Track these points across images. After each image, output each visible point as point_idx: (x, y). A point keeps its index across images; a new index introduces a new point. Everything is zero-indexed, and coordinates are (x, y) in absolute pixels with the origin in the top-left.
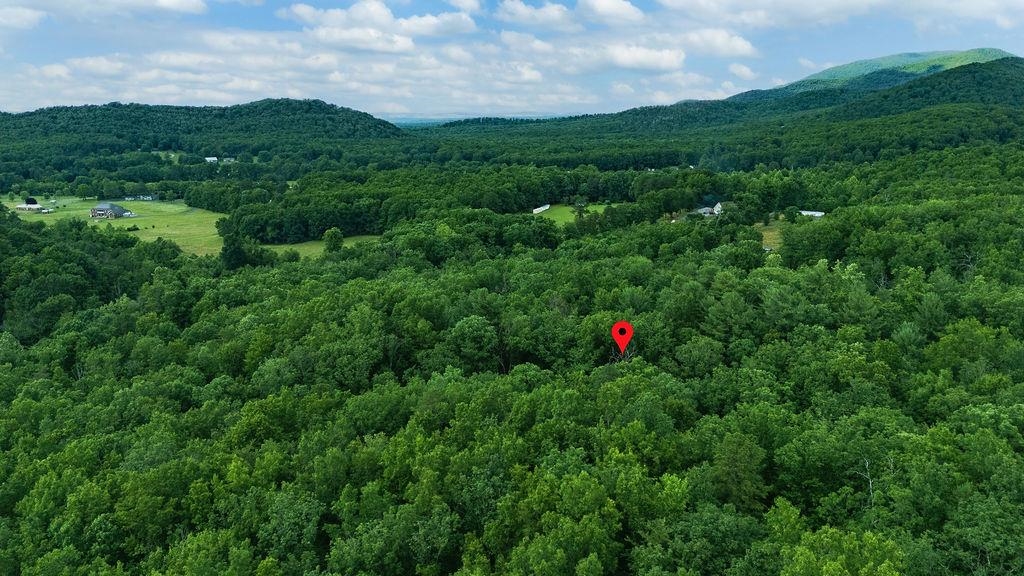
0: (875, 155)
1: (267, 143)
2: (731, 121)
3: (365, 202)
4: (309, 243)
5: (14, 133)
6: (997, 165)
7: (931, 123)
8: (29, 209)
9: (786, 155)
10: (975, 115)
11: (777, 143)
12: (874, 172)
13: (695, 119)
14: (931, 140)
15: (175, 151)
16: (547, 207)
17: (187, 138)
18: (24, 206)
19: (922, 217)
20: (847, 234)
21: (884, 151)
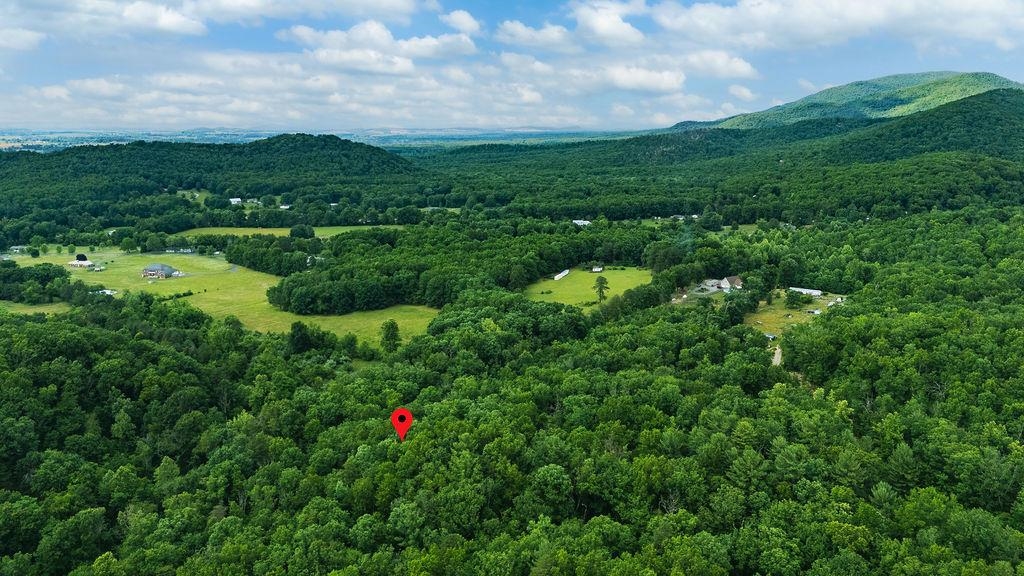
0: (868, 210)
1: (288, 183)
2: (731, 153)
3: (403, 274)
4: (355, 314)
5: (45, 174)
6: (978, 240)
7: (921, 177)
8: (81, 266)
9: (786, 208)
10: (963, 167)
11: (776, 191)
12: (867, 238)
13: (695, 150)
14: (921, 196)
15: (199, 190)
16: (567, 272)
17: (210, 176)
18: (76, 262)
19: (903, 336)
20: (840, 346)
21: (877, 207)
